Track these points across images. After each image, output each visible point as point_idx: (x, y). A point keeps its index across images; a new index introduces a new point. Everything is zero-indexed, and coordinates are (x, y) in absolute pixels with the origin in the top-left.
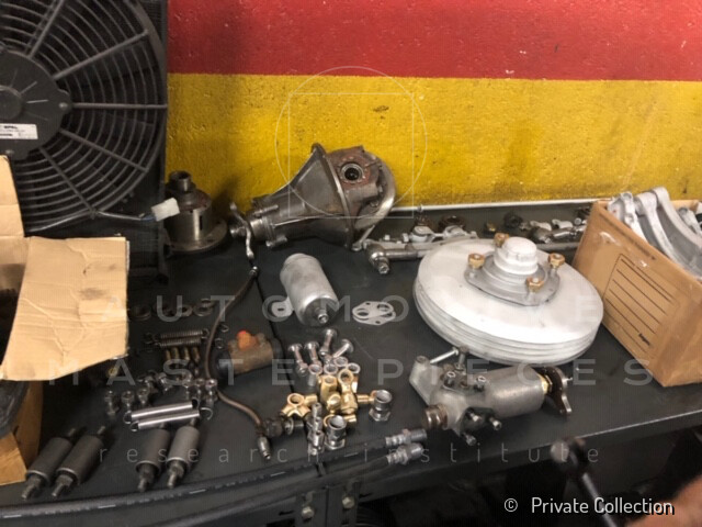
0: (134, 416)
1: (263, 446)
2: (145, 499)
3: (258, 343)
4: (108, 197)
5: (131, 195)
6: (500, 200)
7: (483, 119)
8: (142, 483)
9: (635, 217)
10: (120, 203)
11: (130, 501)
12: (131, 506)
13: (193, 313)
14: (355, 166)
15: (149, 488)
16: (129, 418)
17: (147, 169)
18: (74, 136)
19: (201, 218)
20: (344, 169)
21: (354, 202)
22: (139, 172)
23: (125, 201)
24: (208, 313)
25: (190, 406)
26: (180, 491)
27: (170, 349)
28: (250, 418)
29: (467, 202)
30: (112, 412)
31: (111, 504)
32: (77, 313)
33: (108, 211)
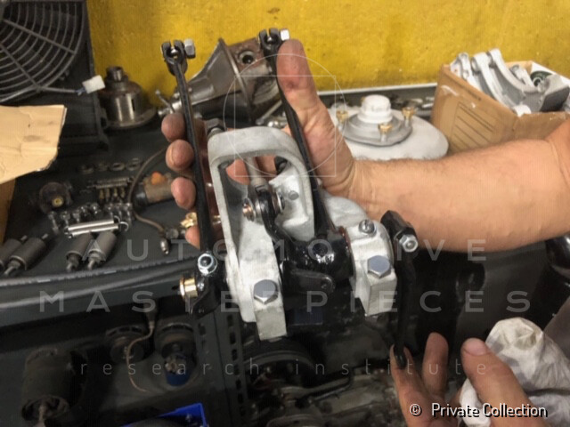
0: (70, 229)
1: (163, 245)
2: (72, 276)
3: (166, 180)
4: (49, 75)
5: (67, 74)
6: (384, 85)
7: (361, 16)
8: (69, 266)
9: (470, 72)
10: (58, 80)
11: (61, 278)
12: (62, 281)
13: (125, 169)
14: (249, 53)
15: (74, 269)
16: (67, 231)
17: (75, 52)
18: (16, 25)
19: (132, 101)
20: (242, 56)
21: (249, 81)
22: (70, 55)
23: (63, 79)
24: (136, 168)
25: (112, 222)
26: (97, 272)
27: (104, 190)
28: (156, 229)
29: (356, 87)
30: (56, 228)
31: (47, 280)
32: (19, 149)
33: (51, 86)
